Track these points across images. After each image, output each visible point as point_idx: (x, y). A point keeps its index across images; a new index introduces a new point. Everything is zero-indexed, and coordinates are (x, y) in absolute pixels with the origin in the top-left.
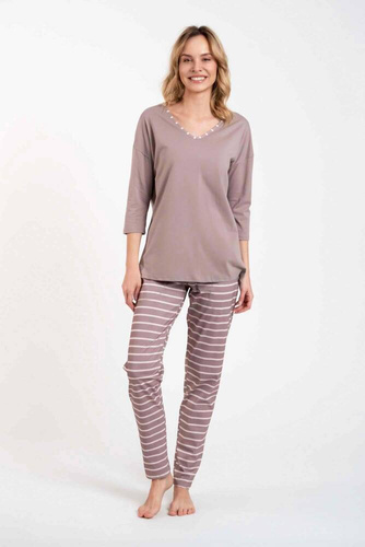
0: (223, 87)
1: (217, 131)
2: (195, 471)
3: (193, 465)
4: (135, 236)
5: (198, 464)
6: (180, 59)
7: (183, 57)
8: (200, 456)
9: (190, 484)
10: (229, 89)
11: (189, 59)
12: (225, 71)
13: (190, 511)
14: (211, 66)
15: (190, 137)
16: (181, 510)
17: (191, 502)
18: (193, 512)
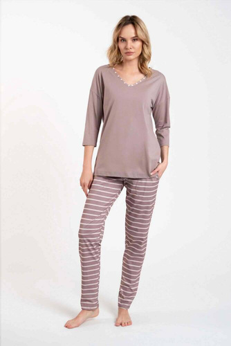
0: (146, 56)
1: (143, 81)
2: (132, 299)
3: (131, 295)
4: (90, 148)
5: (135, 294)
6: (118, 39)
7: (120, 39)
8: (136, 290)
9: (129, 307)
10: (150, 57)
11: (124, 40)
12: (147, 46)
13: (129, 323)
14: (138, 44)
15: (126, 85)
16: (123, 324)
17: (130, 318)
18: (131, 324)
